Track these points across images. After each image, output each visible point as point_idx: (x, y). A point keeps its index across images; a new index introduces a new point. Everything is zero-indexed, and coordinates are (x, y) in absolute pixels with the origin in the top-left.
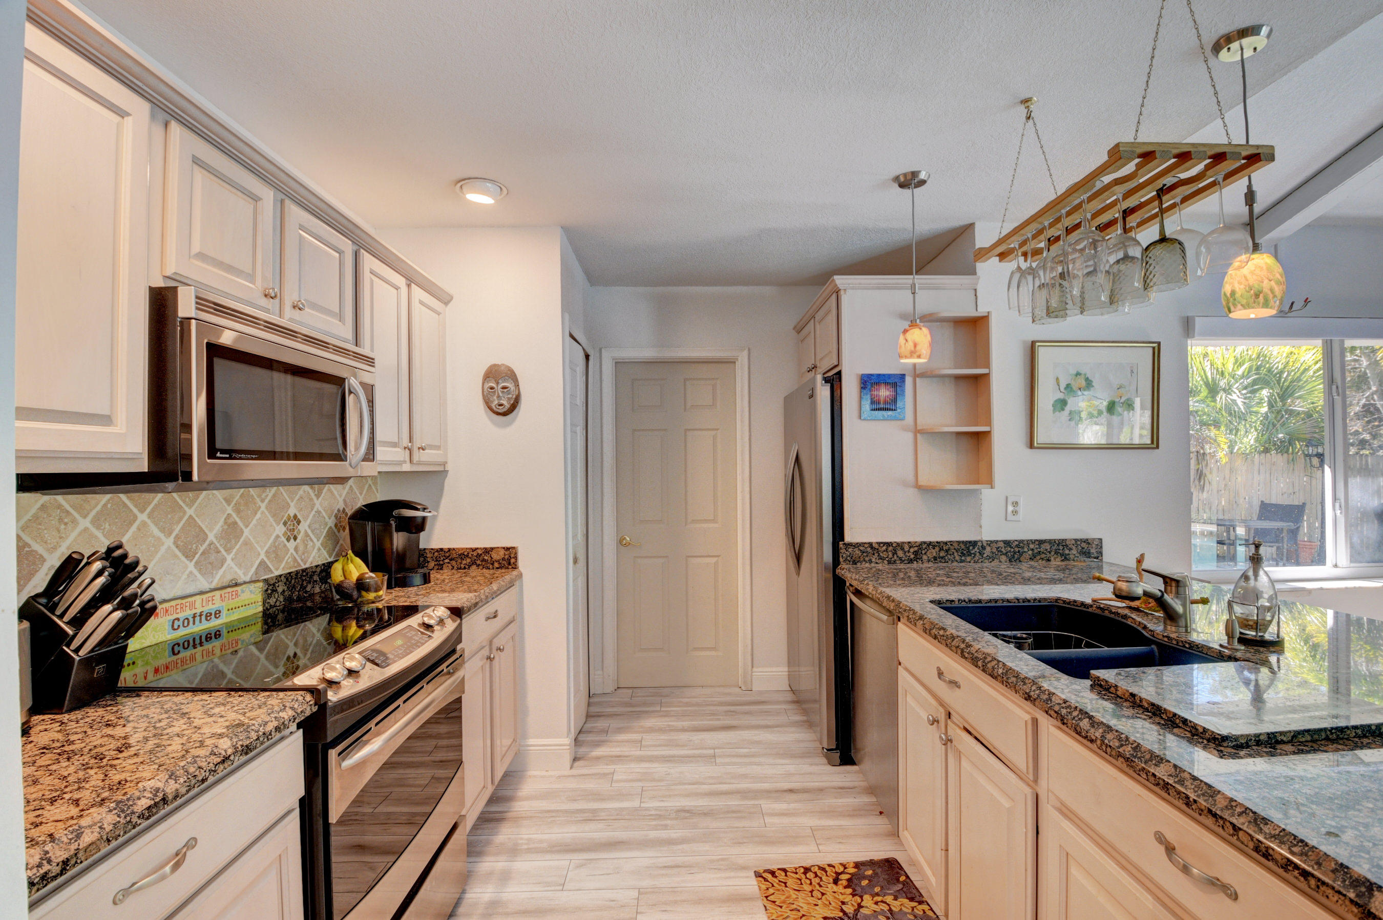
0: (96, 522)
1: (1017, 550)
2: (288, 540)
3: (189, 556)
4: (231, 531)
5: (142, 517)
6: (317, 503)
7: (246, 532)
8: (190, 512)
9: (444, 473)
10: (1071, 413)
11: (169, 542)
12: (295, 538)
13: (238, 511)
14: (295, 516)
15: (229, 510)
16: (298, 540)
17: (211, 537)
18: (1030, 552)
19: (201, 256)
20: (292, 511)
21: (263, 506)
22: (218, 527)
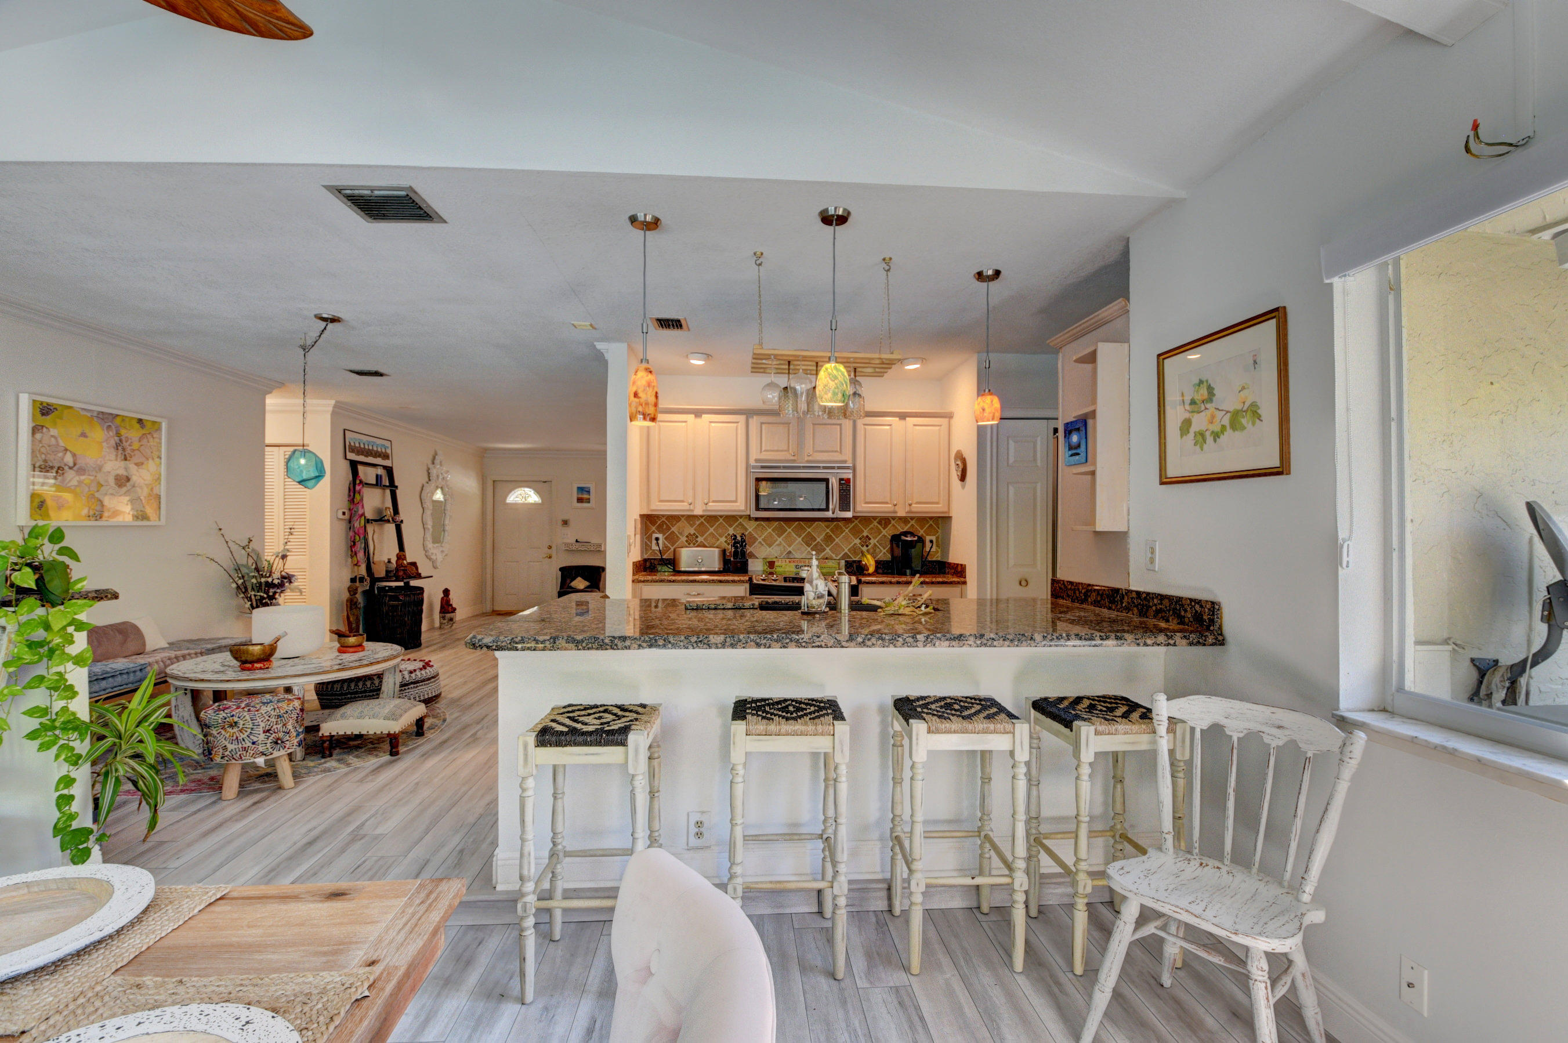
0: (773, 530)
1: (1145, 603)
2: (863, 546)
3: (808, 545)
4: (828, 539)
5: (789, 530)
6: (884, 532)
7: (837, 540)
8: (809, 530)
9: (950, 518)
10: (1195, 433)
11: (800, 539)
12: (867, 546)
13: (832, 530)
14: (867, 536)
15: (828, 531)
16: (870, 547)
17: (818, 540)
18: (1154, 608)
19: (765, 451)
20: (865, 534)
21: (847, 531)
22: (822, 537)
